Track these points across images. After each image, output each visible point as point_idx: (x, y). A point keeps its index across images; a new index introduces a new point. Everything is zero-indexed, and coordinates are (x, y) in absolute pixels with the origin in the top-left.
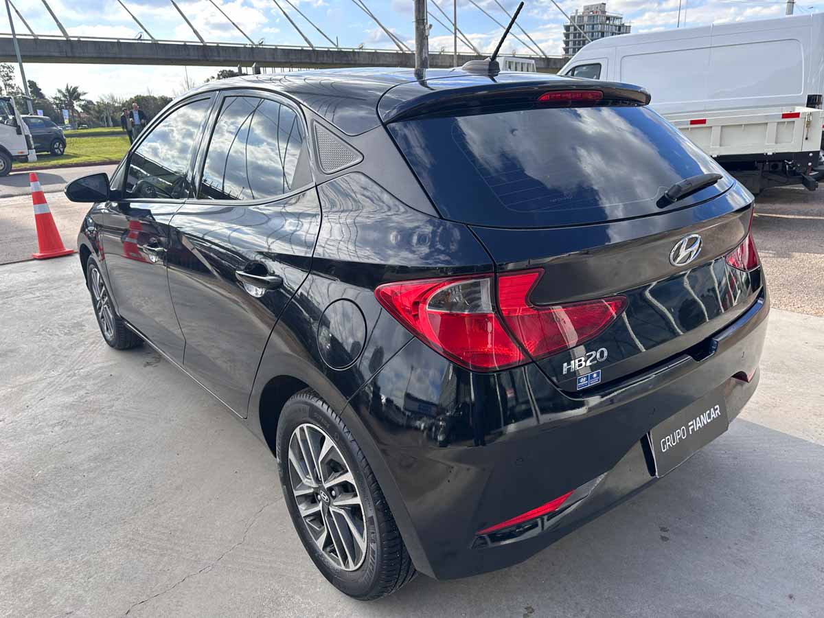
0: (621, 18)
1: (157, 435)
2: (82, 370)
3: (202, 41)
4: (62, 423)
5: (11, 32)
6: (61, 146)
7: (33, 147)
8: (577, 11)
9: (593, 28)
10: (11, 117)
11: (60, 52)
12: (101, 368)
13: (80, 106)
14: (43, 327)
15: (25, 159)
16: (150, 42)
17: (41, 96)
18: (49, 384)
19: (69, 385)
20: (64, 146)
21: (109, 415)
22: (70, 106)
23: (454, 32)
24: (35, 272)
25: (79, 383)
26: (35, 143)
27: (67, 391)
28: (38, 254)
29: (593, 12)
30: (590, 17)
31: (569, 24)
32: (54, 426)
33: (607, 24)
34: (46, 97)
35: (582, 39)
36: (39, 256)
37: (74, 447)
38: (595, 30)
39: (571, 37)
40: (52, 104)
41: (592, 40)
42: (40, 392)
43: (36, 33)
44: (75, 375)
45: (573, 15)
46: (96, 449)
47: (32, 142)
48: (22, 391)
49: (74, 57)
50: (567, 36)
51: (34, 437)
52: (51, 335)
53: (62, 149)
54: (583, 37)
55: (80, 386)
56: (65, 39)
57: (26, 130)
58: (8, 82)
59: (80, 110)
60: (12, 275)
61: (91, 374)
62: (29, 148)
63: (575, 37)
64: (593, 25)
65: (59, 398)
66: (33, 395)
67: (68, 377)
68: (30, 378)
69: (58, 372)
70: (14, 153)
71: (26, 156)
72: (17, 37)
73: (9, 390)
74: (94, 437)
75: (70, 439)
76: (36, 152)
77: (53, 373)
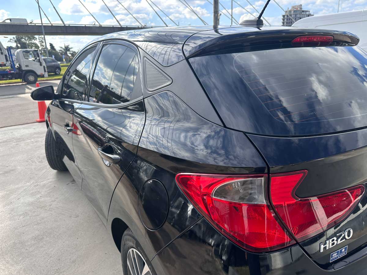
0: (309, 11)
1: (69, 225)
2: (42, 183)
3: (120, 25)
4: (25, 214)
5: (41, 23)
6: (59, 71)
7: (47, 71)
8: (288, 8)
9: (296, 16)
10: (38, 58)
11: (61, 31)
12: (51, 182)
13: (70, 53)
14: (30, 158)
15: (43, 76)
16: (98, 26)
17: (55, 50)
18: (25, 190)
19: (33, 191)
20: (60, 70)
21: (48, 210)
22: (66, 54)
23: (231, 18)
24: (34, 129)
25: (38, 190)
26: (47, 69)
27: (33, 195)
28: (39, 120)
29: (296, 9)
30: (294, 11)
31: (284, 14)
32: (20, 215)
33: (303, 14)
34: (57, 50)
35: (290, 21)
36: (39, 121)
37: (27, 229)
38: (297, 17)
39: (285, 20)
40: (58, 53)
41: (296, 21)
42: (19, 194)
43: (52, 23)
44: (37, 185)
45: (286, 10)
46: (37, 232)
47: (46, 69)
48: (11, 193)
50: (284, 20)
51: (9, 222)
52: (33, 162)
53: (59, 72)
54: (291, 20)
55: (39, 192)
56: (63, 25)
57: (44, 64)
58: (42, 44)
59: (70, 55)
60: (24, 130)
61: (45, 185)
62: (45, 71)
63: (287, 20)
64: (296, 15)
65: (27, 199)
66: (16, 196)
67: (34, 186)
68: (17, 186)
69: (30, 183)
70: (39, 73)
71: (43, 75)
72: (43, 25)
73: (6, 192)
74: (38, 224)
75: (26, 225)
76: (48, 73)
77: (28, 183)
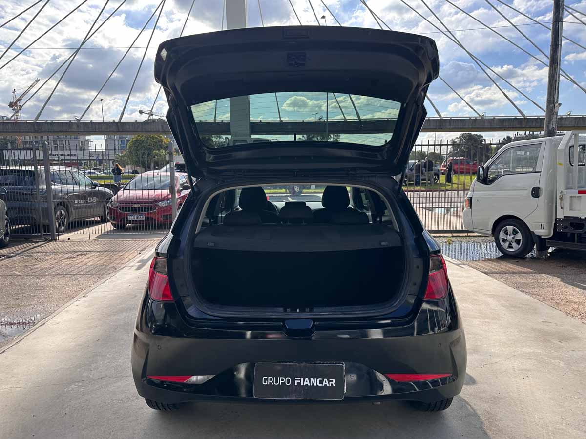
3: (440, 117)
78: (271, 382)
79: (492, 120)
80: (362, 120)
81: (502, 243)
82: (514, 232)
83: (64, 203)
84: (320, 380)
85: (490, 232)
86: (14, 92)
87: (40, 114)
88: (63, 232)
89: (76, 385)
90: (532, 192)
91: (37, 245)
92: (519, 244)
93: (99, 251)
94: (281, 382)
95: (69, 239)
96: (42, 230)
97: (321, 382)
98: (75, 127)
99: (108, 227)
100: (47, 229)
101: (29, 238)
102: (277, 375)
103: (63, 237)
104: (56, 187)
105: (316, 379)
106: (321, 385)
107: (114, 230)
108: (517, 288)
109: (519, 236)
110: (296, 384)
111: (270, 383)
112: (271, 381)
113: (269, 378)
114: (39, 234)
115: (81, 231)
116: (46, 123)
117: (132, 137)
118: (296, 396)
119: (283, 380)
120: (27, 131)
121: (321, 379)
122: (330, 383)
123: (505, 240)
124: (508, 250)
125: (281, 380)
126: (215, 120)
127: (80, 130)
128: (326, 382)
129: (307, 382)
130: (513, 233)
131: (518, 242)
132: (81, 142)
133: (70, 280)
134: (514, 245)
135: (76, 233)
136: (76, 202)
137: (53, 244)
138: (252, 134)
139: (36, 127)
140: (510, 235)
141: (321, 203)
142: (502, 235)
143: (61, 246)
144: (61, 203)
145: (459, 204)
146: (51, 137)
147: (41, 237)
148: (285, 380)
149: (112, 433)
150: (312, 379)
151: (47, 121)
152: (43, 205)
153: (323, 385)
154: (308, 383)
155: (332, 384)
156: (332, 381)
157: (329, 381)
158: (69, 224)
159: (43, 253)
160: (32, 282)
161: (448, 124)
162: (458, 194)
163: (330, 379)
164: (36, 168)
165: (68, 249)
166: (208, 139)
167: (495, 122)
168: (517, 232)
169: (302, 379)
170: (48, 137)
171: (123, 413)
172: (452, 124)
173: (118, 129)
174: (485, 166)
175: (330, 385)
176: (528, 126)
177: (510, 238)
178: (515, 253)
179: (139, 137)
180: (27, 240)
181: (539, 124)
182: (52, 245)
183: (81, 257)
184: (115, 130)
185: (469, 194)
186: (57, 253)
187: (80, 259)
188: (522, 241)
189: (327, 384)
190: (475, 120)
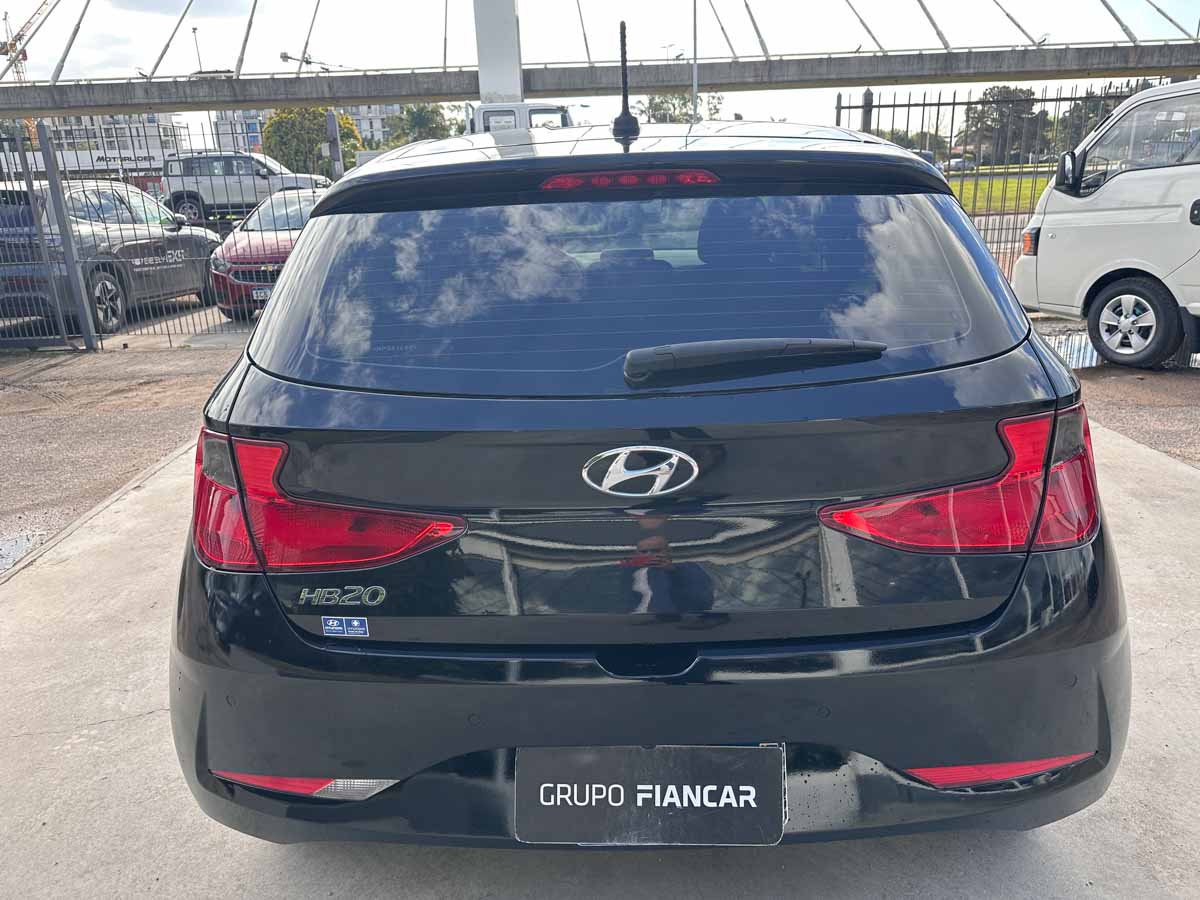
11: (756, 76)
43: (738, 55)
49: (771, 83)
78: (566, 797)
79: (1062, 53)
80: (773, 59)
81: (1105, 336)
82: (1139, 309)
83: (109, 264)
84: (710, 792)
85: (1078, 311)
86: (5, 19)
87: (62, 66)
88: (113, 331)
89: (81, 736)
90: (1192, 212)
91: (53, 362)
92: (1145, 337)
93: (188, 375)
94: (594, 797)
95: (125, 346)
96: (63, 326)
97: (715, 796)
98: (140, 93)
99: (214, 316)
100: (75, 327)
101: (37, 348)
102: (582, 778)
103: (112, 342)
104: (84, 229)
105: (698, 788)
106: (714, 805)
107: (228, 323)
108: (1153, 445)
109: (1149, 319)
110: (640, 803)
111: (563, 800)
112: (565, 794)
113: (559, 786)
114: (58, 337)
115: (151, 329)
116: (78, 87)
117: (267, 115)
118: (639, 835)
119: (599, 791)
120: (39, 105)
121: (714, 788)
122: (743, 798)
123: (1111, 329)
124: (1118, 351)
125: (593, 794)
126: (445, 67)
127: (151, 101)
128: (728, 796)
129: (672, 796)
130: (1134, 312)
131: (1144, 332)
132: (164, 129)
133: (114, 446)
134: (1135, 339)
135: (138, 332)
136: (137, 262)
137: (89, 358)
138: (526, 98)
139: (57, 97)
140: (1126, 317)
141: (696, 251)
142: (1107, 317)
143: (106, 363)
144: (103, 264)
145: (1003, 245)
146: (97, 119)
147: (61, 343)
148: (608, 792)
149: (155, 886)
150: (687, 789)
151: (78, 81)
152: (58, 270)
153: (722, 805)
154: (676, 800)
155: (747, 802)
156: (748, 793)
157: (738, 794)
158: (128, 312)
159: (65, 379)
160: (27, 451)
161: (962, 64)
162: (987, 223)
163: (742, 788)
164: (30, 185)
165: (121, 370)
166: (432, 112)
167: (1069, 57)
168: (1145, 310)
169: (658, 788)
170: (92, 119)
171: (190, 821)
172: (972, 63)
173: (235, 95)
174: (1077, 152)
175: (742, 805)
176: (1140, 66)
177: (1125, 322)
178: (1133, 358)
179: (284, 115)
180: (33, 350)
181: (1167, 60)
182: (84, 364)
183: (146, 388)
184: (228, 99)
185: (1034, 222)
186: (96, 380)
187: (145, 393)
188: (1154, 328)
189: (733, 801)
190: (1025, 52)
